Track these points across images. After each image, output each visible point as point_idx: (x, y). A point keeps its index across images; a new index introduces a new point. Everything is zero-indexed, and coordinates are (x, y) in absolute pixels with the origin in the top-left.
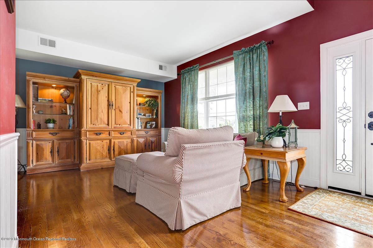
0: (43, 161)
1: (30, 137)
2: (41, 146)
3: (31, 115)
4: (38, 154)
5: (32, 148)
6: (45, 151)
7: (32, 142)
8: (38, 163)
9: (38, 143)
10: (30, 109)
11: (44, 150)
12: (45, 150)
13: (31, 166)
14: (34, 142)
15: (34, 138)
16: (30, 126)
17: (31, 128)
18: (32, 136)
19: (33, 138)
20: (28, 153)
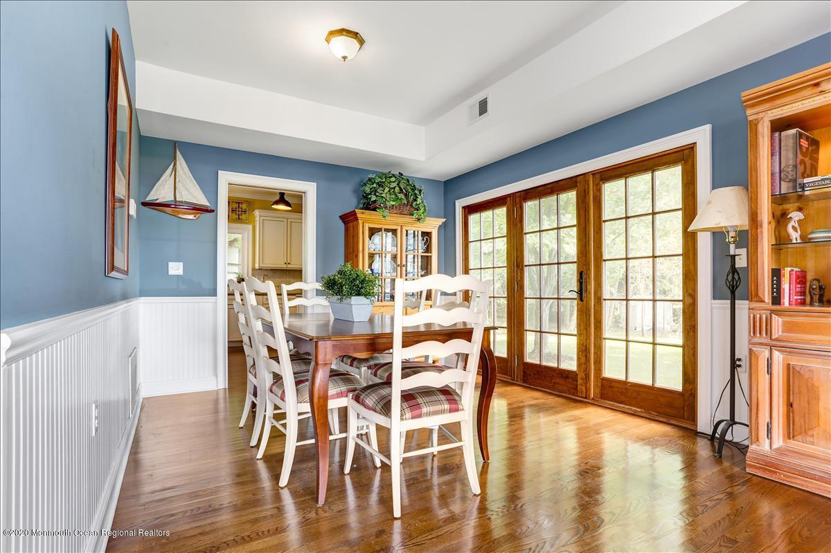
0: (812, 443)
1: (760, 333)
2: (807, 375)
3: (762, 253)
4: (791, 405)
5: (767, 377)
6: (821, 404)
7: (767, 354)
8: (794, 444)
9: (795, 361)
10: (761, 226)
11: (818, 398)
12: (822, 397)
13: (764, 446)
14: (778, 356)
15: (777, 340)
16: (760, 295)
17: (764, 302)
18: (769, 332)
19: (771, 339)
20: (754, 393)
